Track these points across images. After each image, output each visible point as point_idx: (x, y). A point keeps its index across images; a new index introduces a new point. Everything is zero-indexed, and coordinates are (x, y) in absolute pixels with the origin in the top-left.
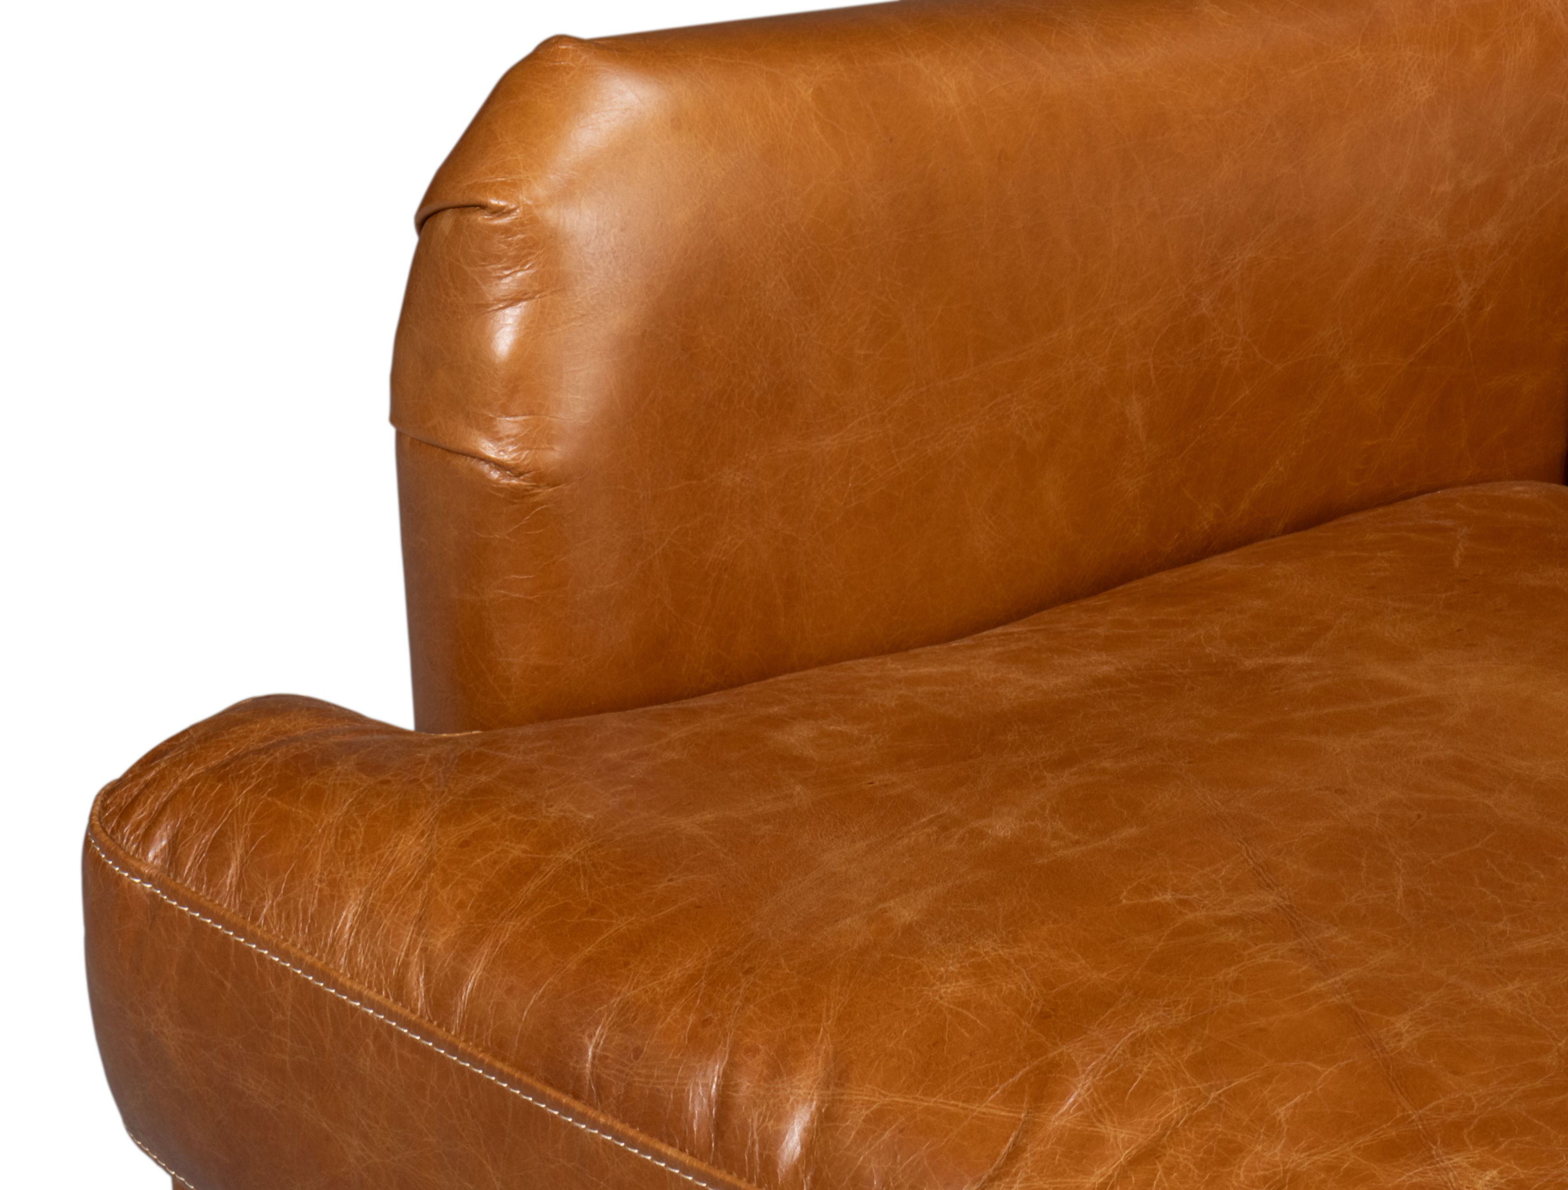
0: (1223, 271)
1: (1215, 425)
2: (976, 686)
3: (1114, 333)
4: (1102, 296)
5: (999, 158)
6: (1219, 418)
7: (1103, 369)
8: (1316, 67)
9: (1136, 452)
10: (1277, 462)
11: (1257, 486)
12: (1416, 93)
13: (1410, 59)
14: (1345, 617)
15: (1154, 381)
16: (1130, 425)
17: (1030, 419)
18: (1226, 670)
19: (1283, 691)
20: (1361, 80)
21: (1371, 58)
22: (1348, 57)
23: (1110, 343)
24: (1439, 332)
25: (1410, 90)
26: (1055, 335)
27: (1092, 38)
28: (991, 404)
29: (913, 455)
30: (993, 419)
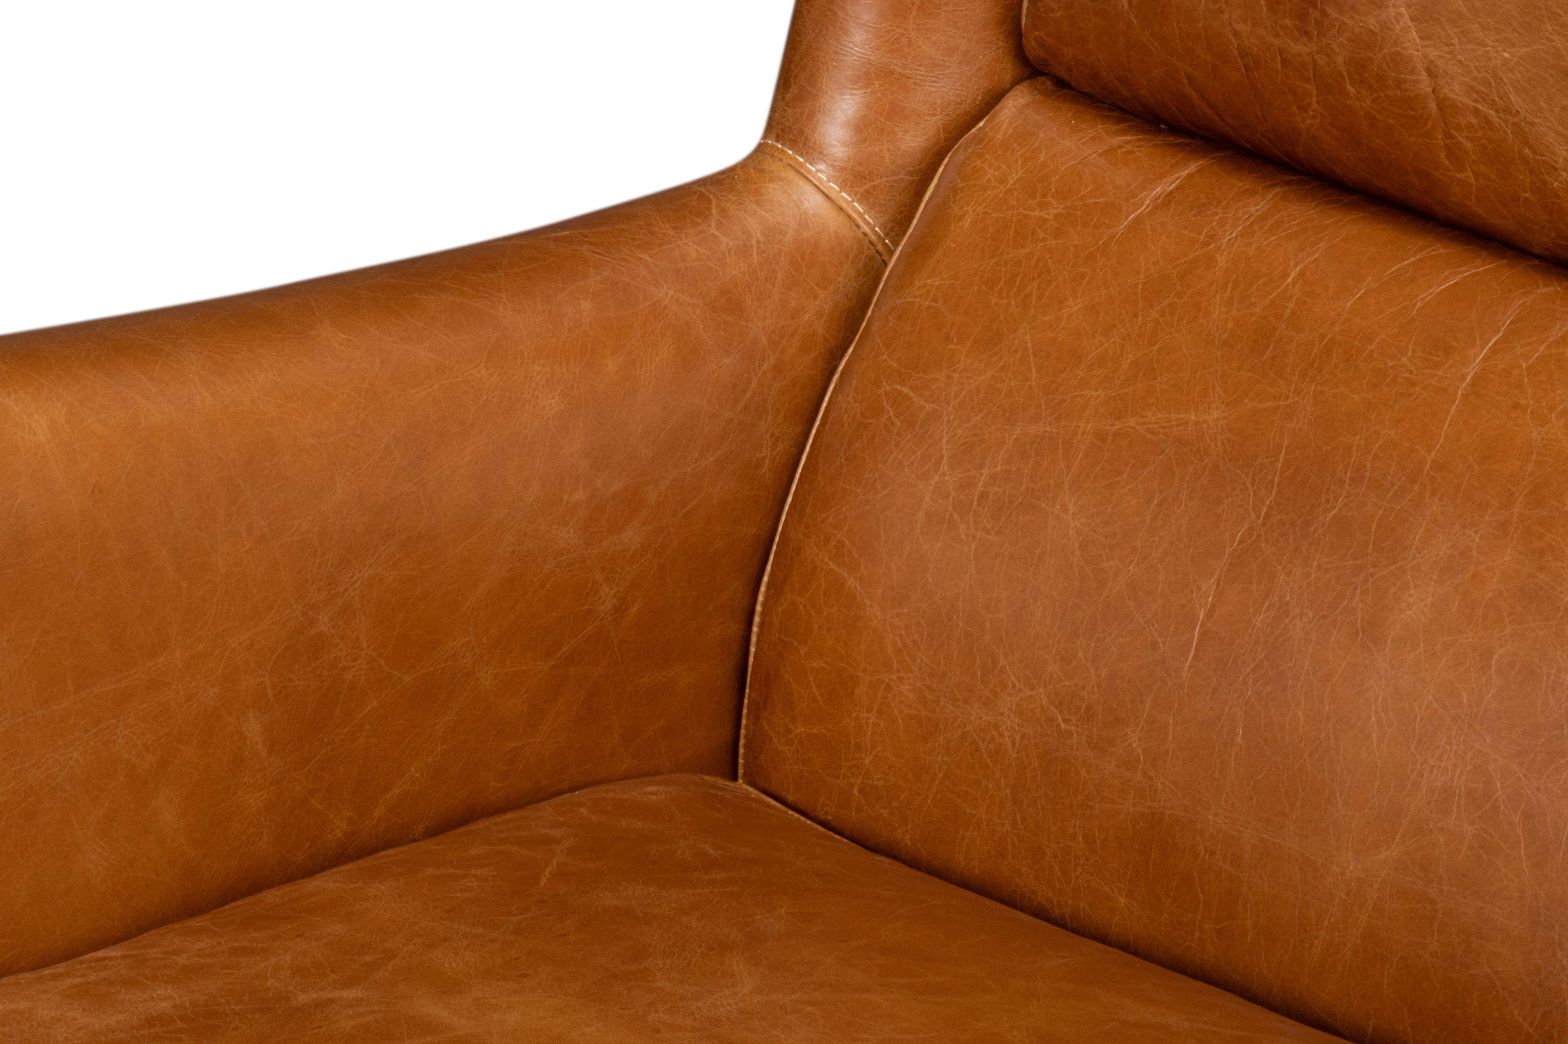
0: (342, 589)
1: (342, 737)
2: (32, 1026)
3: (226, 655)
4: (211, 620)
5: (93, 492)
6: (347, 729)
7: (215, 690)
8: (436, 387)
9: (257, 767)
10: (412, 769)
11: (392, 792)
12: (544, 407)
13: (538, 374)
14: (414, 944)
15: (272, 699)
16: (248, 742)
17: (139, 742)
18: (278, 1005)
19: (323, 1029)
20: (485, 397)
21: (496, 375)
22: (472, 374)
23: (222, 665)
24: (582, 635)
25: (538, 404)
26: (161, 660)
27: (199, 368)
28: (95, 730)
29: (13, 784)
30: (99, 744)
